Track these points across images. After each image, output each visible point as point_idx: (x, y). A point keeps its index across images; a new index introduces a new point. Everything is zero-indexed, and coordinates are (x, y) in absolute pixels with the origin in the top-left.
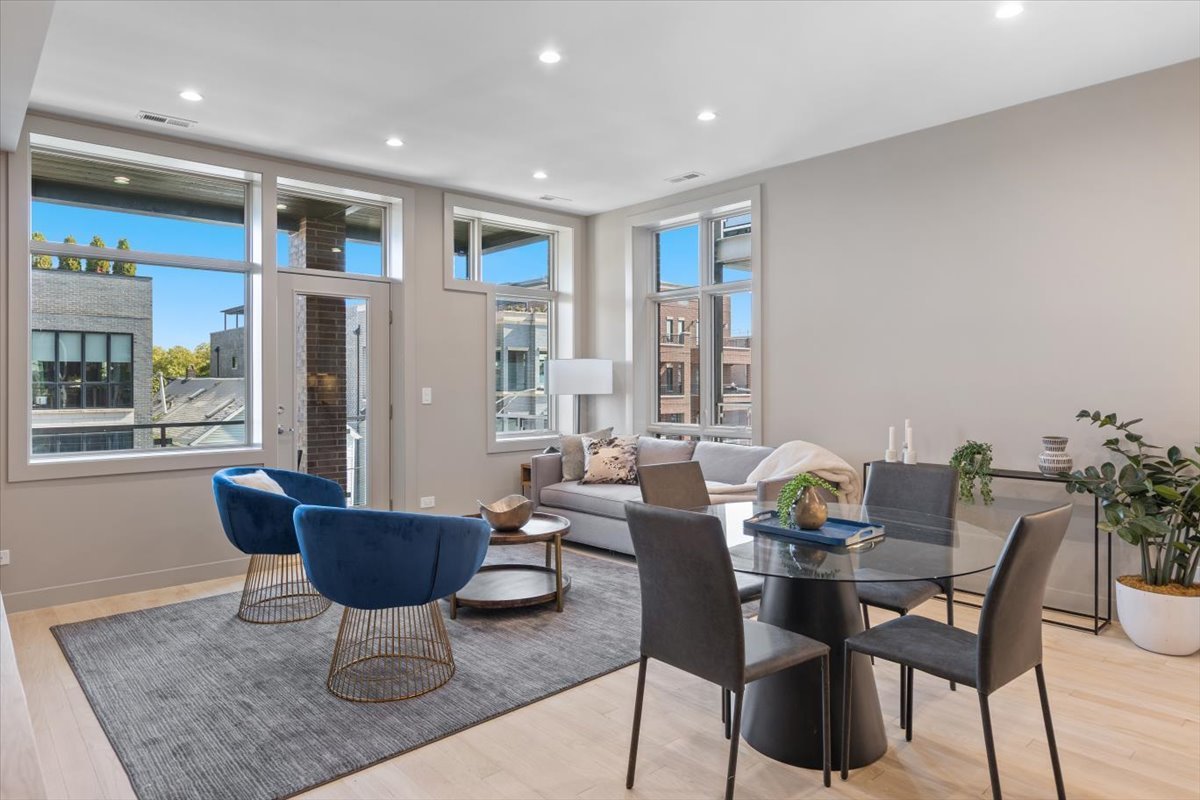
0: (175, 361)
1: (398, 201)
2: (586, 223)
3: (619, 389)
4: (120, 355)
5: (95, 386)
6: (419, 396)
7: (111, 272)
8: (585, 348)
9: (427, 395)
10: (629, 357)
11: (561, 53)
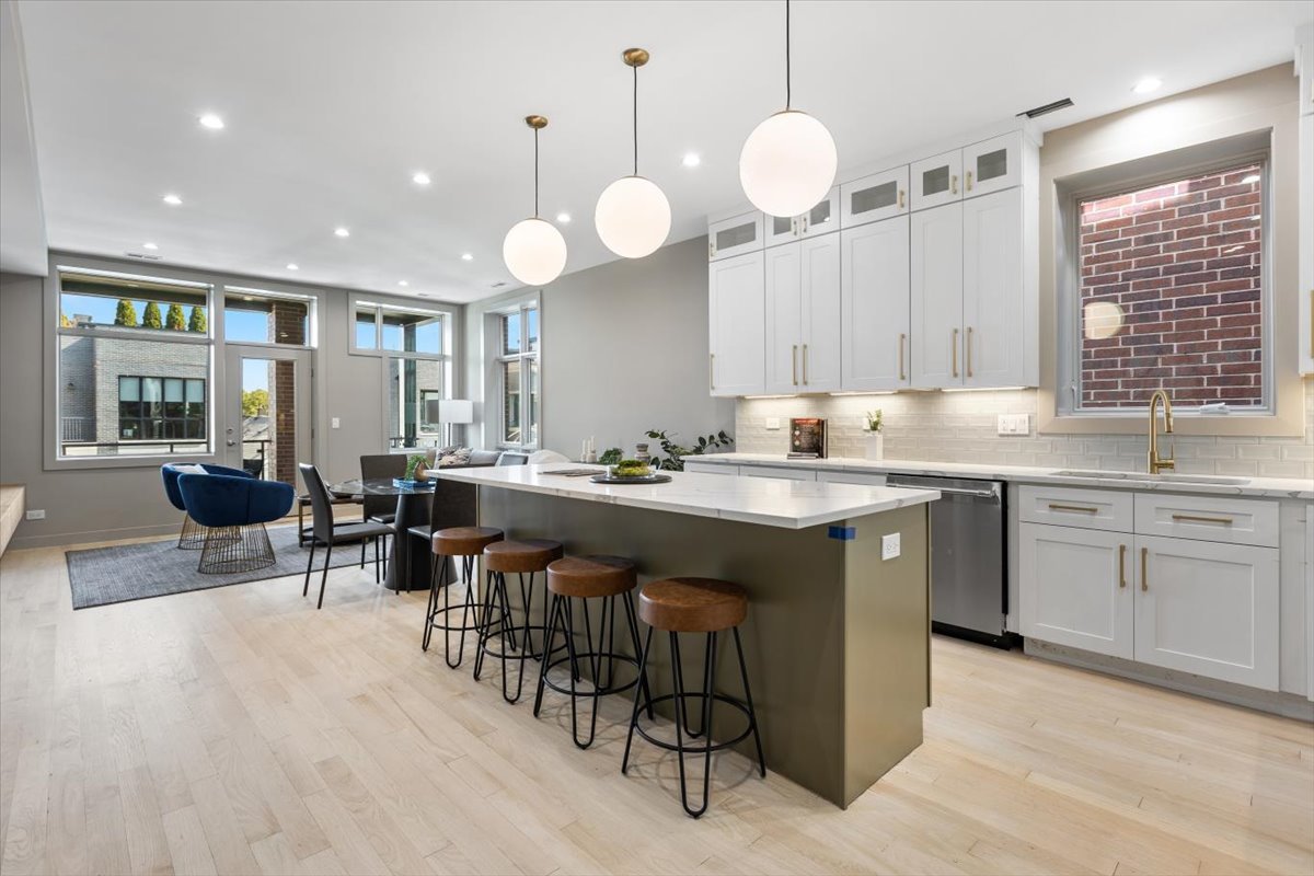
0: (257, 402)
1: (315, 298)
2: (461, 310)
3: (476, 420)
4: (194, 396)
5: (174, 421)
6: (329, 423)
7: (187, 329)
8: (460, 392)
9: (336, 423)
10: (483, 400)
11: (349, 232)
